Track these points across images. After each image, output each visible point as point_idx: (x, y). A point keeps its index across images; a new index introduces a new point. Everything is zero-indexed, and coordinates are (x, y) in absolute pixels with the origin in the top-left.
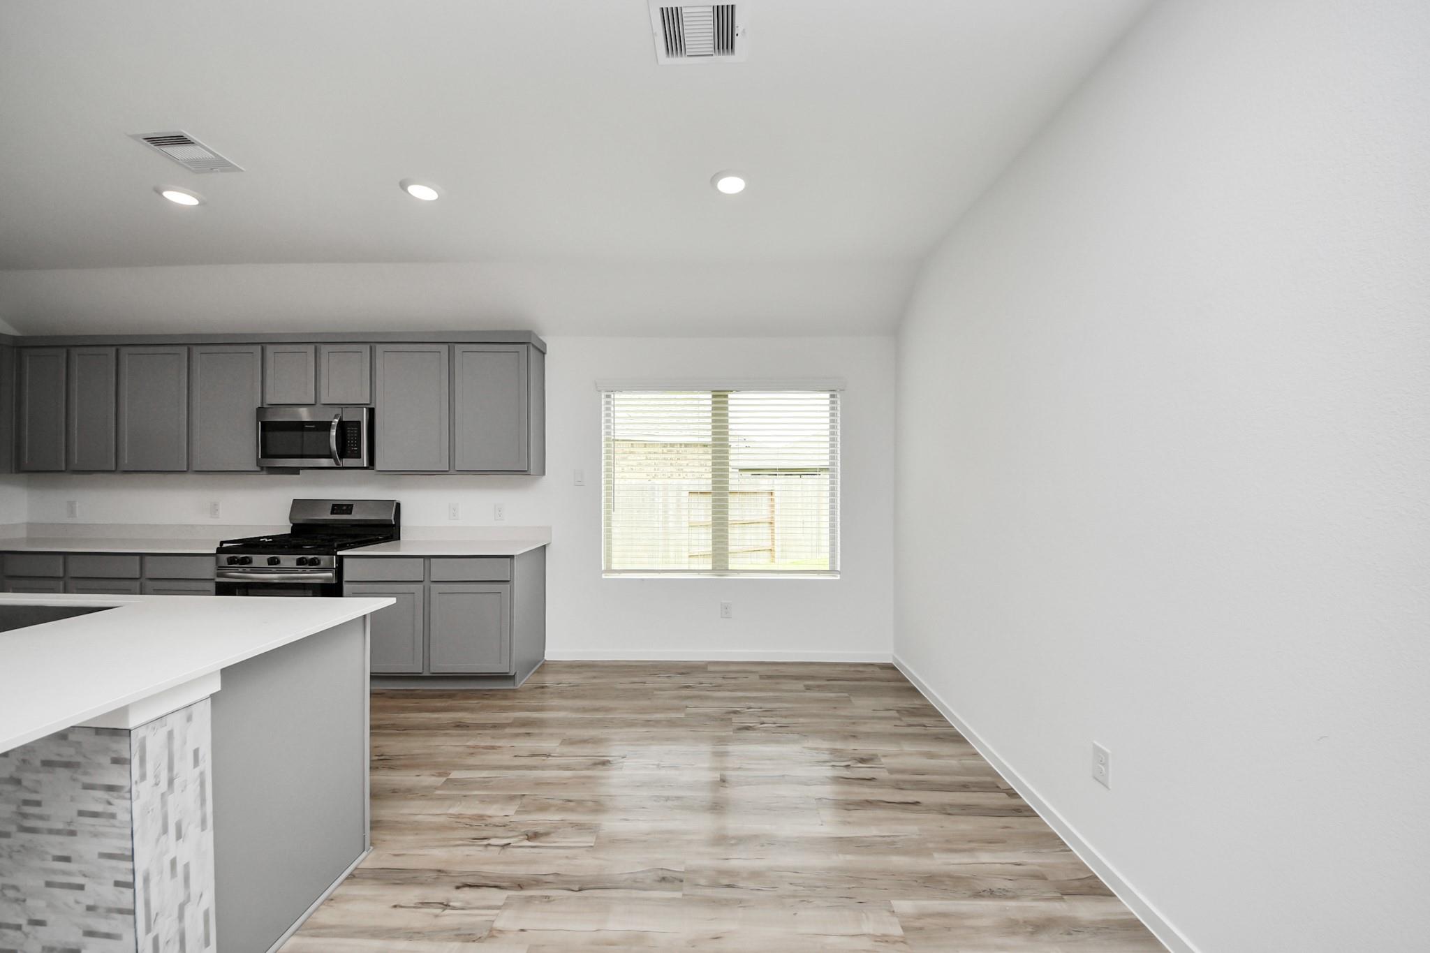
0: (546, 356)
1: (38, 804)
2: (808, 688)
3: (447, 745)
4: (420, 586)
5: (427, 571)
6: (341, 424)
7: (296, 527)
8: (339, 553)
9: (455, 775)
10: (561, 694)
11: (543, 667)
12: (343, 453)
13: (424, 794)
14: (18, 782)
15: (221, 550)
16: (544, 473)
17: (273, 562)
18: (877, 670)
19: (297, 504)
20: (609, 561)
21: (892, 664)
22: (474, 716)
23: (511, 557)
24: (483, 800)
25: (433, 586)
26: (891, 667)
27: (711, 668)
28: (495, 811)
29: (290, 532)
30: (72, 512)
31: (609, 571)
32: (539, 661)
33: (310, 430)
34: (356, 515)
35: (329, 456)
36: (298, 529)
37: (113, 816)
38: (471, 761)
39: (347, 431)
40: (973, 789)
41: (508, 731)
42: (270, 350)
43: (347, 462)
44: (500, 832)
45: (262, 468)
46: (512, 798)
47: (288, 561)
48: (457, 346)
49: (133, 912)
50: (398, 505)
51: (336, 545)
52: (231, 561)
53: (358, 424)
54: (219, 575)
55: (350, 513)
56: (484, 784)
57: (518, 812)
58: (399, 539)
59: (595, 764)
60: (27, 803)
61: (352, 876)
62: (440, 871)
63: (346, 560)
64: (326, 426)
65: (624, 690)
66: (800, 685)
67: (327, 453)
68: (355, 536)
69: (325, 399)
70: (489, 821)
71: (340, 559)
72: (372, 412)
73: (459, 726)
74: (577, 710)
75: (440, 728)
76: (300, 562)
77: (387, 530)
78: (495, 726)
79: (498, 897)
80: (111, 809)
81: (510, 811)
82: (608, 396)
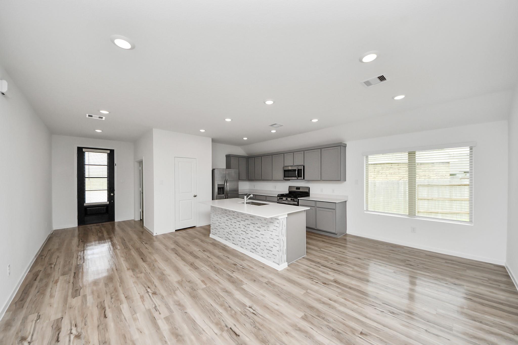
0: (346, 147)
1: (269, 227)
2: (446, 263)
3: (321, 244)
4: (314, 208)
5: (316, 204)
6: (298, 170)
7: (289, 192)
8: (298, 198)
9: (322, 249)
10: (350, 242)
11: (346, 235)
12: (298, 177)
13: (316, 251)
14: (267, 224)
15: (278, 196)
16: (345, 181)
17: (287, 199)
18: (493, 266)
19: (290, 187)
20: (367, 207)
21: (504, 266)
22: (327, 240)
23: (336, 203)
24: (328, 255)
25: (317, 208)
26: (503, 267)
27: (405, 248)
28: (330, 258)
29: (288, 193)
30: (254, 187)
31: (367, 210)
32: (345, 233)
33: (292, 171)
34: (301, 190)
35: (296, 177)
36: (290, 192)
37: (277, 230)
38: (326, 248)
39: (299, 171)
40: (504, 305)
41: (334, 245)
42: (285, 154)
43: (299, 178)
44: (331, 261)
45: (284, 179)
46: (334, 257)
47: (289, 199)
48: (323, 149)
49: (279, 244)
50: (309, 188)
51: (297, 197)
52: (280, 198)
53: (301, 170)
54: (278, 201)
55: (300, 190)
56: (328, 253)
57: (335, 259)
58: (309, 196)
59: (356, 258)
60: (268, 227)
61: (303, 258)
62: (319, 262)
63: (299, 200)
64: (295, 170)
65: (370, 246)
66: (444, 261)
67: (295, 176)
68: (301, 195)
69: (295, 164)
70: (329, 259)
71: (298, 199)
72: (304, 166)
73: (323, 241)
74: (354, 246)
75: (319, 241)
76: (291, 200)
77: (307, 194)
78: (331, 244)
79: (330, 270)
80: (277, 229)
81: (334, 259)
82: (367, 157)
